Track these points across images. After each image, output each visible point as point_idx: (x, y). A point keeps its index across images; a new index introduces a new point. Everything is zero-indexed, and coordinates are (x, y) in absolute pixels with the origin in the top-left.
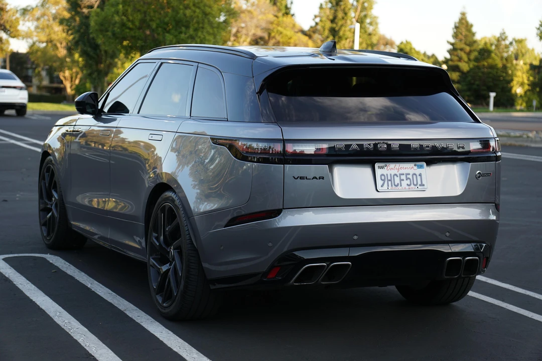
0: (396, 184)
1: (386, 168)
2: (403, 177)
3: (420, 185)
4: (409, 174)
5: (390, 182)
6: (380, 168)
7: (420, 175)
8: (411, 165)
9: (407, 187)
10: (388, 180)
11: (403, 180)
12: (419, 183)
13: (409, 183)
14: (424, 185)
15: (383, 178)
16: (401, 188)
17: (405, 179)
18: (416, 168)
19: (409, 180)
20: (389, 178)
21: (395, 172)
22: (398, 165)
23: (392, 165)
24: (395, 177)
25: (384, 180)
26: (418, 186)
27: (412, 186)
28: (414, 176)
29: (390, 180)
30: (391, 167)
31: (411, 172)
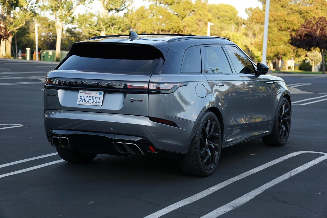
0: (86, 101)
1: (84, 93)
2: (91, 98)
3: (98, 103)
4: (94, 97)
5: (84, 100)
6: (81, 93)
7: (99, 98)
8: (96, 92)
9: (92, 103)
10: (83, 99)
11: (90, 99)
12: (98, 102)
13: (93, 102)
14: (100, 103)
15: (81, 98)
16: (88, 103)
17: (91, 99)
18: (98, 94)
19: (93, 100)
20: (84, 98)
21: (88, 95)
22: (90, 92)
23: (87, 92)
24: (87, 97)
25: (81, 99)
26: (97, 103)
27: (94, 103)
28: (96, 98)
29: (84, 99)
30: (86, 93)
31: (95, 96)
